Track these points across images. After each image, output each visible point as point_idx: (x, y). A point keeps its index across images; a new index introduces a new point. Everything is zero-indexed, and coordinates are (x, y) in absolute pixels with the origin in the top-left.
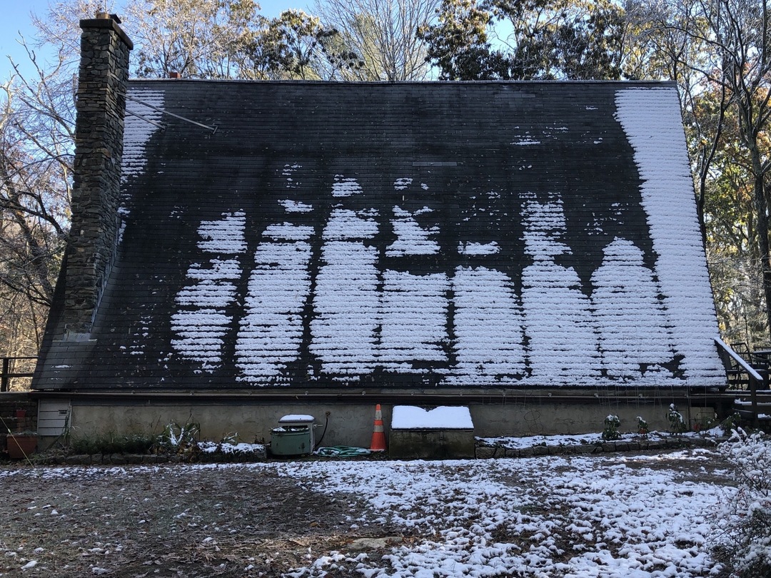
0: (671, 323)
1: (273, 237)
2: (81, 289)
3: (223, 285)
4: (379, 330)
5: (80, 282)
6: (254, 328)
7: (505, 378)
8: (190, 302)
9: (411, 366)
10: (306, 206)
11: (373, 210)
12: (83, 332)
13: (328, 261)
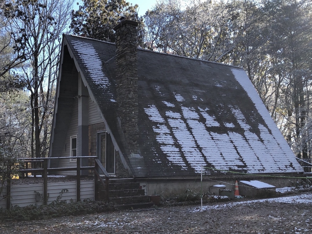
0: (285, 153)
1: (170, 117)
2: (135, 136)
3: (167, 135)
4: (221, 154)
5: (134, 133)
6: (187, 153)
7: (260, 171)
8: (162, 142)
9: (237, 167)
10: (172, 104)
11: (192, 108)
12: (137, 154)
13: (192, 128)
